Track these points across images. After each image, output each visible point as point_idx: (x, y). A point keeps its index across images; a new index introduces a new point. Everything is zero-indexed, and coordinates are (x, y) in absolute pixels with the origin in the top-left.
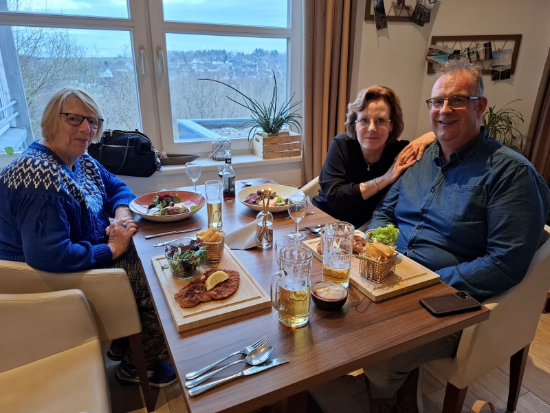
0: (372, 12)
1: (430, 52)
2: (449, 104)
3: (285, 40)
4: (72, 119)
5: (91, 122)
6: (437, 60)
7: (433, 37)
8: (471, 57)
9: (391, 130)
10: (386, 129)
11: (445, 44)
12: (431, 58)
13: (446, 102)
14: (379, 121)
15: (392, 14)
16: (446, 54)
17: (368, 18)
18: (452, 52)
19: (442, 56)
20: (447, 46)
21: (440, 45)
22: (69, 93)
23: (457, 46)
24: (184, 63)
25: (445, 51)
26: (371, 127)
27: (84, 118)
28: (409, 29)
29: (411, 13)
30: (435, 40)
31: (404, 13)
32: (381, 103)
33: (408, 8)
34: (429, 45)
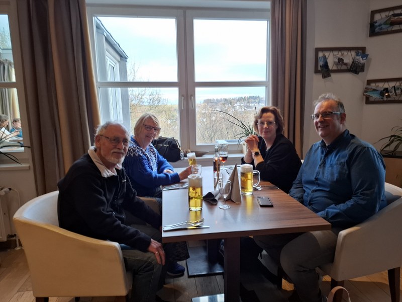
0: (319, 68)
1: (366, 90)
2: (322, 116)
3: (265, 87)
4: (148, 128)
5: (155, 130)
6: (371, 95)
7: (368, 81)
8: (397, 92)
9: (277, 128)
10: (274, 127)
11: (377, 84)
12: (367, 93)
13: (320, 116)
14: (269, 123)
15: (335, 68)
16: (378, 90)
17: (317, 71)
18: (382, 89)
19: (375, 92)
20: (378, 86)
21: (373, 85)
22: (148, 116)
23: (386, 85)
24: (230, 106)
25: (377, 89)
26: (265, 126)
27: (153, 127)
28: (348, 77)
29: (349, 67)
30: (369, 82)
31: (344, 67)
32: (269, 114)
33: (346, 64)
34: (365, 85)
